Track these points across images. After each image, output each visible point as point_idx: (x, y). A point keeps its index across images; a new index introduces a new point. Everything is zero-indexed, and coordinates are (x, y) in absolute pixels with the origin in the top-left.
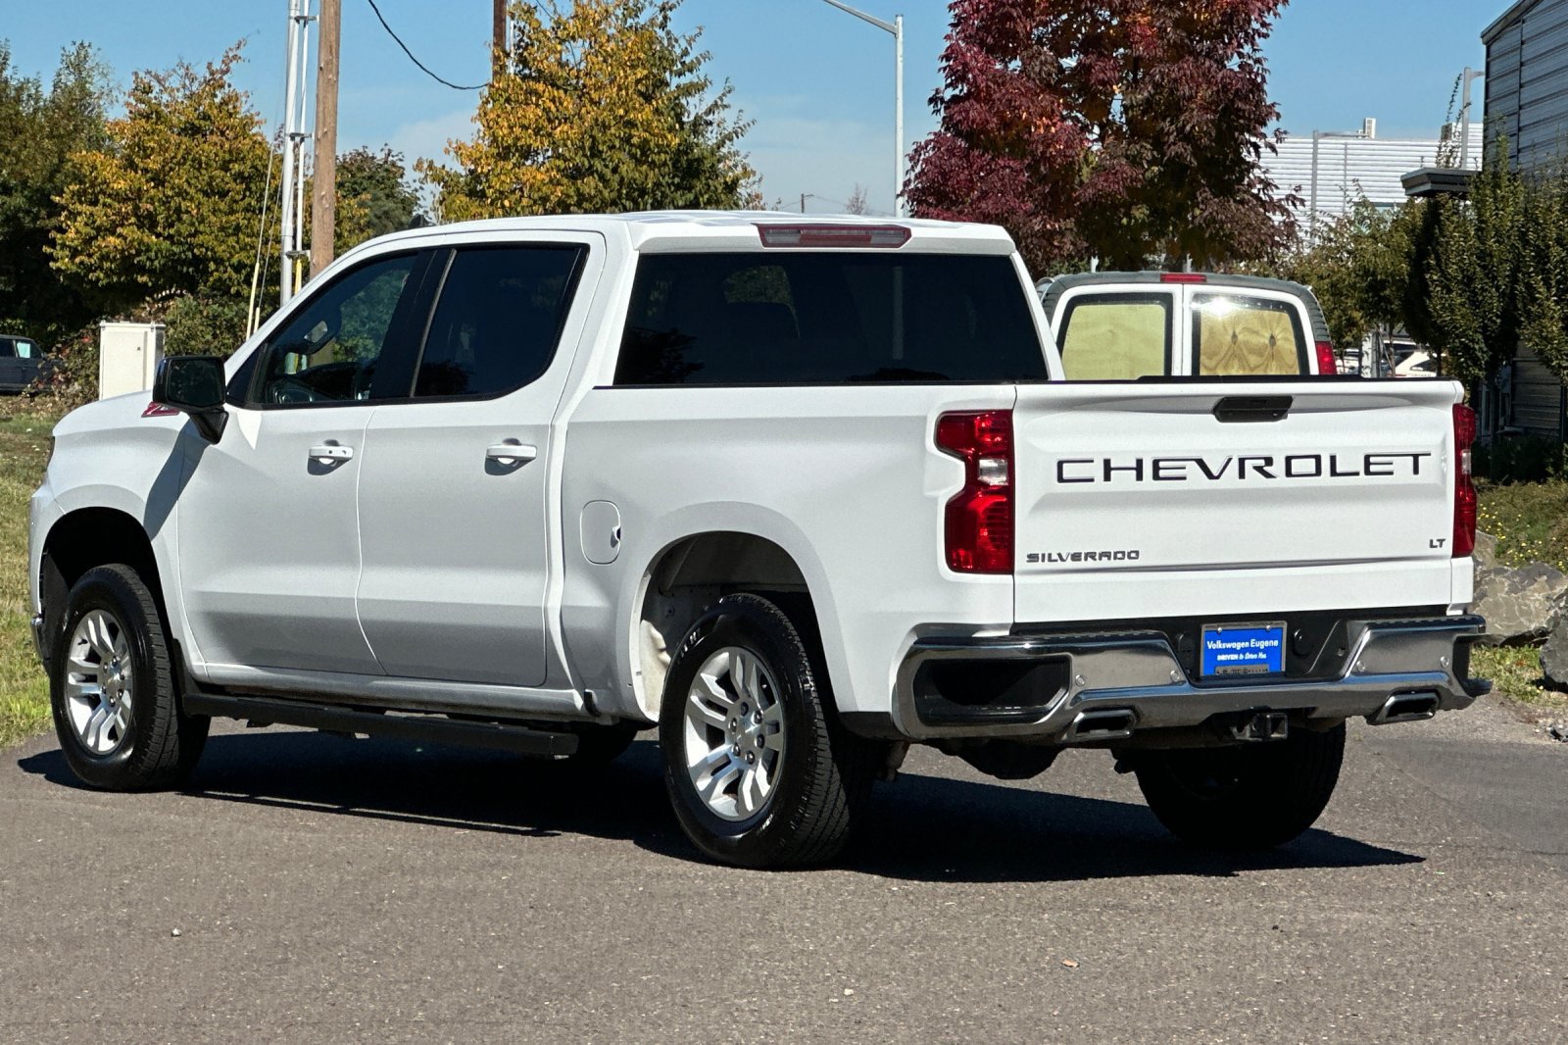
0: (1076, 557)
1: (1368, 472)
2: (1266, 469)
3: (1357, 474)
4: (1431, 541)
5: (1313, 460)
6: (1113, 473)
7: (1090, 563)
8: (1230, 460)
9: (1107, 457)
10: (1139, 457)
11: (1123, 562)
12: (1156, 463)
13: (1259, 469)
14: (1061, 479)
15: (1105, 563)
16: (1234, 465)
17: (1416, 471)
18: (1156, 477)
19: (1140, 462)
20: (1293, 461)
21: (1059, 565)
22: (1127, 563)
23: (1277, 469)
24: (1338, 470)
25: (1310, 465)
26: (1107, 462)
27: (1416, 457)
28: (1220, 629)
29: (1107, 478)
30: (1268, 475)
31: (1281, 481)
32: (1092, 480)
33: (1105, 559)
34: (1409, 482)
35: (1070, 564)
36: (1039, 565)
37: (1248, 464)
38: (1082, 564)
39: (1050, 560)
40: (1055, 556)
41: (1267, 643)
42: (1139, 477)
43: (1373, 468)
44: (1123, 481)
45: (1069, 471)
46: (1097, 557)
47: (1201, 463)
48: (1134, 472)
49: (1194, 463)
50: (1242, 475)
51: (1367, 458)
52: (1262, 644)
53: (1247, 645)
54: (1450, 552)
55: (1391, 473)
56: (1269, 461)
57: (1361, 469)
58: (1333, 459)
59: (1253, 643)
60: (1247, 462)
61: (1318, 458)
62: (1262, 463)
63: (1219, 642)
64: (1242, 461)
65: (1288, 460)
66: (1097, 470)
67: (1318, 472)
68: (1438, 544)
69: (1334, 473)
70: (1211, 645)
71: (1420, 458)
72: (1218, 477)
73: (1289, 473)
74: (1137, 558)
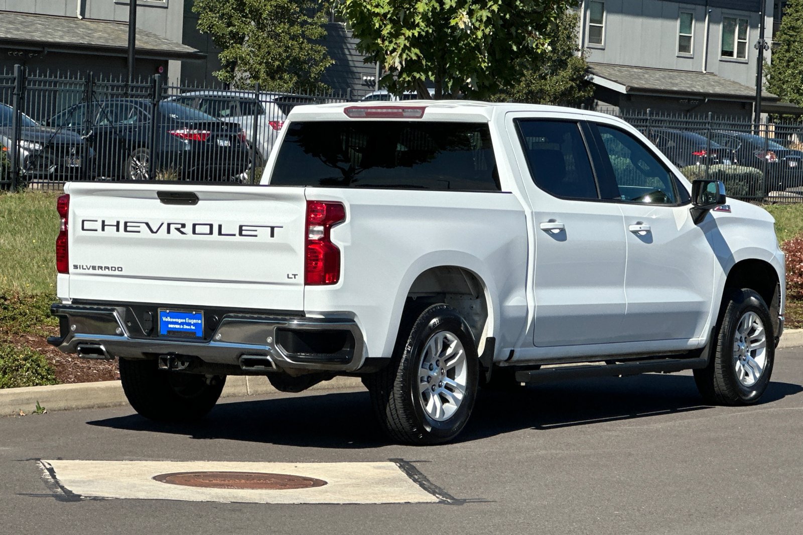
0: (94, 268)
1: (241, 234)
2: (182, 229)
3: (234, 235)
4: (288, 275)
5: (208, 226)
6: (106, 227)
7: (100, 272)
8: (162, 224)
9: (104, 219)
10: (118, 220)
11: (115, 272)
12: (126, 223)
13: (178, 229)
14: (83, 229)
15: (107, 272)
16: (165, 227)
17: (272, 235)
18: (126, 230)
19: (118, 223)
20: (197, 226)
21: (87, 271)
22: (117, 273)
23: (188, 229)
24: (223, 233)
25: (207, 229)
26: (103, 222)
27: (272, 228)
28: (168, 311)
29: (103, 229)
30: (183, 233)
31: (190, 236)
32: (96, 230)
33: (107, 270)
34: (268, 241)
35: (91, 271)
36: (78, 271)
37: (172, 227)
38: (97, 272)
39: (83, 269)
40: (85, 267)
41: (195, 321)
42: (118, 230)
43: (244, 233)
44: (110, 231)
45: (87, 225)
46: (103, 269)
47: (147, 224)
48: (115, 227)
49: (144, 224)
50: (169, 232)
51: (241, 227)
52: (193, 321)
53: (184, 321)
54: (302, 281)
55: (256, 236)
56: (183, 226)
57: (237, 232)
58: (220, 227)
59: (187, 320)
60: (171, 225)
61: (211, 226)
62: (179, 226)
63: (169, 318)
64: (169, 225)
65: (194, 225)
66: (98, 226)
67: (211, 233)
68: (293, 276)
69: (220, 233)
70: (164, 319)
71: (275, 229)
72: (156, 232)
73: (194, 232)
74: (121, 270)
